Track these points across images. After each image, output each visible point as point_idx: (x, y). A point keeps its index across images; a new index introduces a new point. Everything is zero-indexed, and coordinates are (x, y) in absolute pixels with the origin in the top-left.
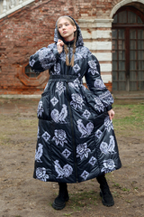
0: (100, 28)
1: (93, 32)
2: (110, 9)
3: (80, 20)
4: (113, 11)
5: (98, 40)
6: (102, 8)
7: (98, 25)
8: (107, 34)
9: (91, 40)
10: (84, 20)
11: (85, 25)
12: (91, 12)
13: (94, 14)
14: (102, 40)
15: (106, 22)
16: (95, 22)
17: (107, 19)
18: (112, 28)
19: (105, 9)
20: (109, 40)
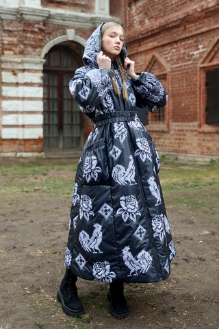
0: (29, 71)
1: (20, 75)
2: (41, 47)
3: (3, 58)
4: (45, 50)
5: (26, 84)
6: (32, 46)
7: (26, 66)
8: (37, 78)
9: (17, 84)
10: (9, 59)
11: (9, 66)
12: (17, 50)
13: (22, 53)
14: (31, 84)
15: (36, 63)
16: (22, 62)
17: (38, 59)
18: (44, 71)
19: (34, 47)
20: (40, 85)
